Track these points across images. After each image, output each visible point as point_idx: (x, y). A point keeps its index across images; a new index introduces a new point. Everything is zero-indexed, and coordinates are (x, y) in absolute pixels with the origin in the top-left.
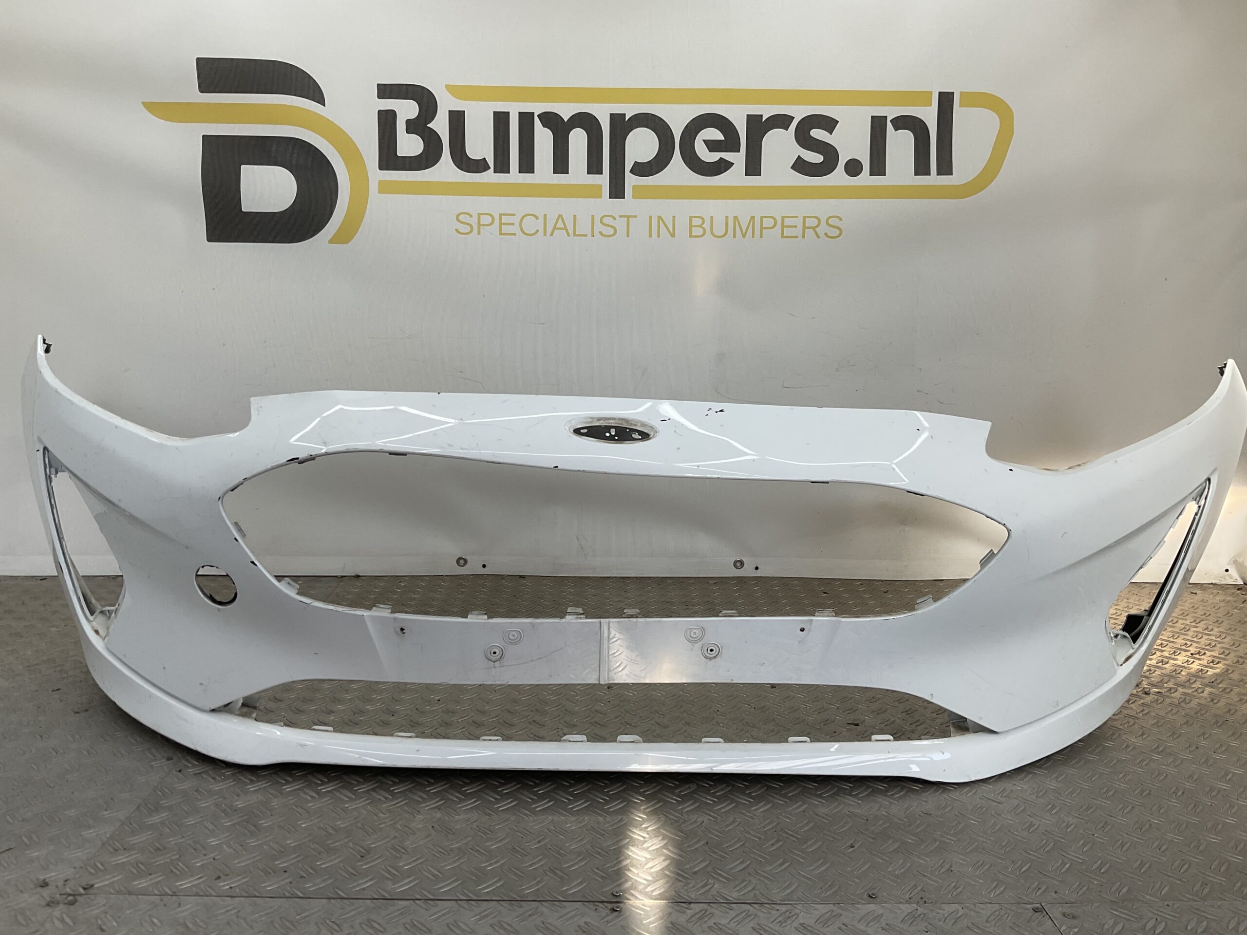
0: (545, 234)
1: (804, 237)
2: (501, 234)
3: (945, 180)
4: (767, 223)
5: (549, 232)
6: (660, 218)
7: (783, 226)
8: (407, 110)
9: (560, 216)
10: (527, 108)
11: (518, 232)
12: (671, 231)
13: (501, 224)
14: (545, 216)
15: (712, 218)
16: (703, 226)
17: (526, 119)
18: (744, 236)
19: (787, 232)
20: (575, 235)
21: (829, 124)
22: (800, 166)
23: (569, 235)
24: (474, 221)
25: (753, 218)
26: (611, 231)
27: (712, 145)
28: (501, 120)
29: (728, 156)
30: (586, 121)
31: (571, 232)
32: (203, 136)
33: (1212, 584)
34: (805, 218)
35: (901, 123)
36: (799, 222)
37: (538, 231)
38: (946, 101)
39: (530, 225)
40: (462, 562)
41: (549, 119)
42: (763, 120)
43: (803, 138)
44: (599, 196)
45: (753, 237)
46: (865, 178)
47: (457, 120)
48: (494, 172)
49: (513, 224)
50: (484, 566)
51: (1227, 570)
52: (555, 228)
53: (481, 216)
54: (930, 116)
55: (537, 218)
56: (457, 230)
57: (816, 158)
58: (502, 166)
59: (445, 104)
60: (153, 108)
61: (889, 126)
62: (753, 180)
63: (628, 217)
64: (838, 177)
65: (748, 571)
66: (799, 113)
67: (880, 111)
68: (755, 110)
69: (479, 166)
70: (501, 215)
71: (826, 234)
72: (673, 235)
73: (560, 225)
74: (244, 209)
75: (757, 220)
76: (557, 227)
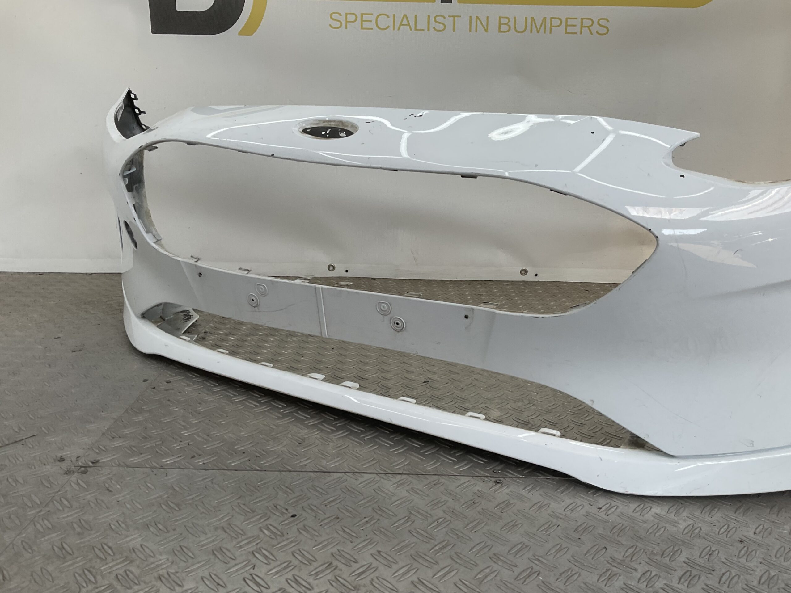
0: (394, 29)
1: (581, 33)
2: (362, 28)
4: (556, 22)
5: (396, 28)
6: (477, 18)
7: (567, 25)
9: (405, 15)
11: (375, 27)
12: (486, 27)
13: (362, 21)
14: (394, 15)
15: (515, 18)
16: (509, 24)
18: (538, 32)
19: (570, 29)
20: (416, 30)
23: (411, 29)
24: (342, 19)
25: (545, 19)
26: (442, 27)
31: (413, 28)
34: (582, 19)
36: (578, 22)
37: (388, 27)
39: (383, 22)
40: (331, 268)
44: (434, 1)
45: (545, 32)
49: (371, 21)
50: (347, 271)
52: (401, 24)
53: (348, 15)
55: (388, 16)
56: (330, 25)
63: (454, 17)
65: (530, 277)
70: (362, 14)
71: (597, 32)
72: (486, 30)
73: (405, 22)
74: (178, 9)
75: (548, 20)
76: (403, 23)
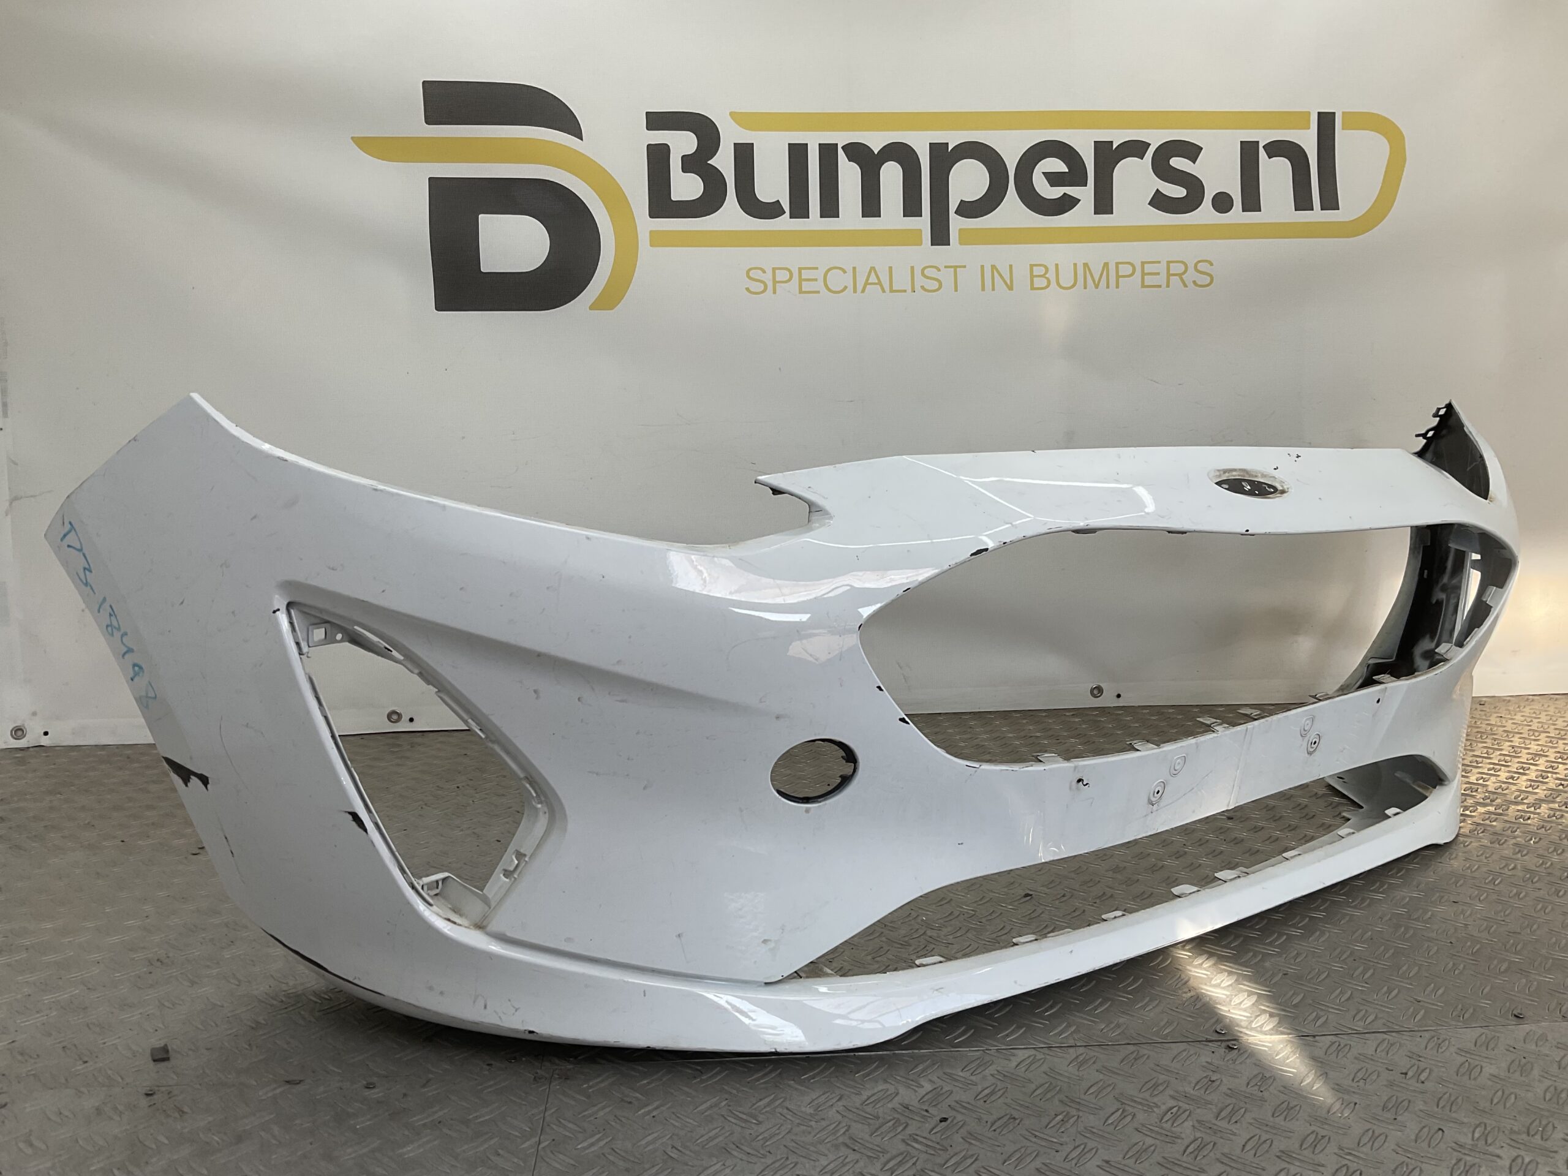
0: (855, 291)
1: (1168, 286)
2: (801, 292)
3: (1330, 215)
4: (1125, 270)
5: (860, 288)
6: (993, 267)
7: (1143, 274)
8: (682, 143)
9: (873, 269)
10: (829, 138)
11: (823, 290)
12: (1008, 282)
13: (801, 280)
15: (1057, 265)
16: (1047, 276)
17: (828, 152)
18: (1097, 286)
19: (1149, 280)
20: (892, 291)
21: (1192, 151)
22: (1160, 201)
23: (884, 291)
24: (768, 277)
25: (1106, 265)
26: (935, 285)
27: (1054, 179)
28: (798, 153)
29: (1072, 191)
30: (901, 153)
31: (887, 289)
32: (430, 179)
34: (1169, 263)
35: (1276, 149)
36: (1162, 268)
37: (846, 288)
38: (1326, 122)
39: (837, 280)
41: (856, 152)
42: (1114, 147)
43: (1162, 169)
44: (919, 243)
46: (1237, 214)
47: (744, 154)
48: (791, 218)
49: (816, 280)
52: (867, 283)
53: (777, 271)
54: (1308, 141)
55: (845, 272)
56: (747, 289)
57: (1177, 192)
58: (800, 210)
59: (730, 135)
60: (365, 144)
61: (1262, 153)
62: (1104, 220)
63: (955, 267)
64: (1205, 213)
65: (1107, 700)
66: (1155, 138)
67: (1250, 136)
68: (1104, 136)
69: (772, 211)
70: (800, 269)
71: (1194, 282)
72: (1011, 288)
73: (873, 279)
74: (484, 268)
75: (1112, 267)
76: (869, 282)
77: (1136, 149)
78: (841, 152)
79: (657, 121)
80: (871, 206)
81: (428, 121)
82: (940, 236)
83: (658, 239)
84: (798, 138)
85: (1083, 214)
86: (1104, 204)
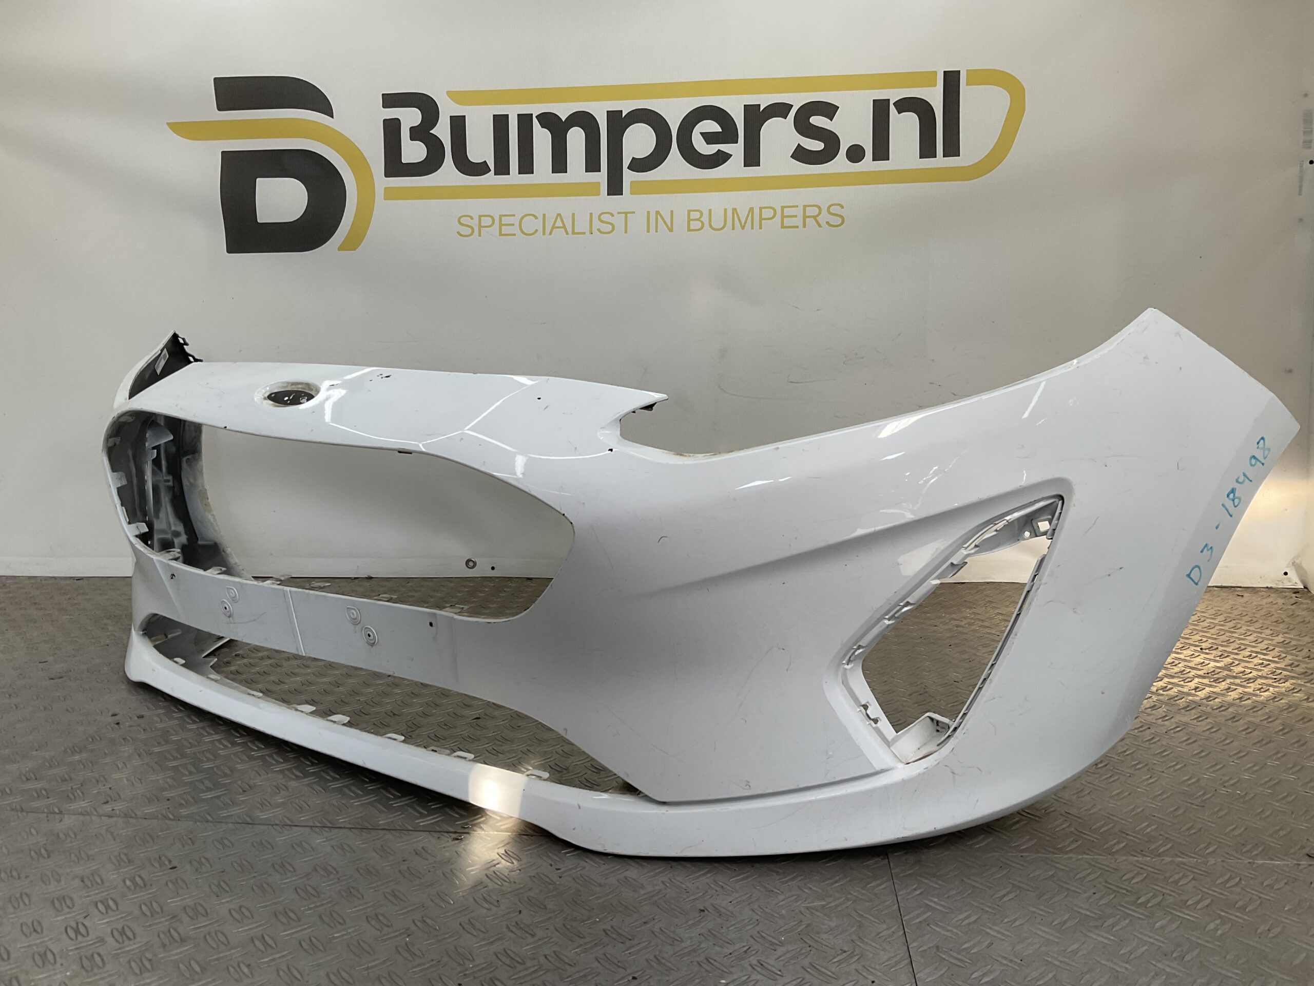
0: (544, 234)
1: (804, 226)
2: (501, 234)
3: (952, 161)
4: (767, 213)
5: (548, 230)
6: (658, 213)
7: (783, 217)
8: (410, 117)
9: (559, 215)
10: (525, 109)
11: (518, 232)
12: (670, 226)
13: (501, 225)
14: (544, 215)
15: (710, 210)
16: (701, 219)
17: (525, 121)
18: (743, 228)
19: (787, 222)
20: (574, 233)
21: (829, 110)
22: (801, 155)
23: (567, 233)
24: (475, 223)
25: (751, 210)
26: (609, 228)
27: (709, 138)
28: (500, 122)
29: (725, 148)
30: (584, 120)
31: (570, 231)
32: (223, 152)
33: (1267, 587)
34: (805, 207)
35: (904, 105)
36: (799, 212)
37: (537, 230)
38: (952, 81)
39: (530, 225)
40: (471, 564)
41: (547, 120)
42: (761, 110)
43: (803, 126)
44: (598, 193)
45: (752, 228)
46: (868, 163)
47: (458, 124)
48: (495, 175)
49: (513, 225)
50: (493, 568)
51: (1286, 574)
52: (553, 227)
53: (482, 218)
54: (935, 97)
55: (536, 218)
56: (458, 233)
57: (817, 146)
58: (502, 168)
59: (447, 110)
60: (178, 128)
61: (892, 109)
62: (752, 171)
63: (626, 213)
64: (840, 163)
66: (797, 100)
67: (881, 95)
68: (752, 100)
69: (480, 169)
70: (501, 216)
71: (828, 223)
72: (671, 230)
73: (559, 224)
74: (260, 220)
75: (757, 211)
76: (556, 225)
77: (781, 110)
78: (535, 121)
79: (390, 100)
80: (559, 163)
81: (219, 109)
82: (615, 187)
83: (390, 194)
84: (500, 110)
85: (735, 167)
86: (752, 158)
